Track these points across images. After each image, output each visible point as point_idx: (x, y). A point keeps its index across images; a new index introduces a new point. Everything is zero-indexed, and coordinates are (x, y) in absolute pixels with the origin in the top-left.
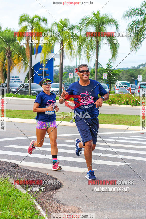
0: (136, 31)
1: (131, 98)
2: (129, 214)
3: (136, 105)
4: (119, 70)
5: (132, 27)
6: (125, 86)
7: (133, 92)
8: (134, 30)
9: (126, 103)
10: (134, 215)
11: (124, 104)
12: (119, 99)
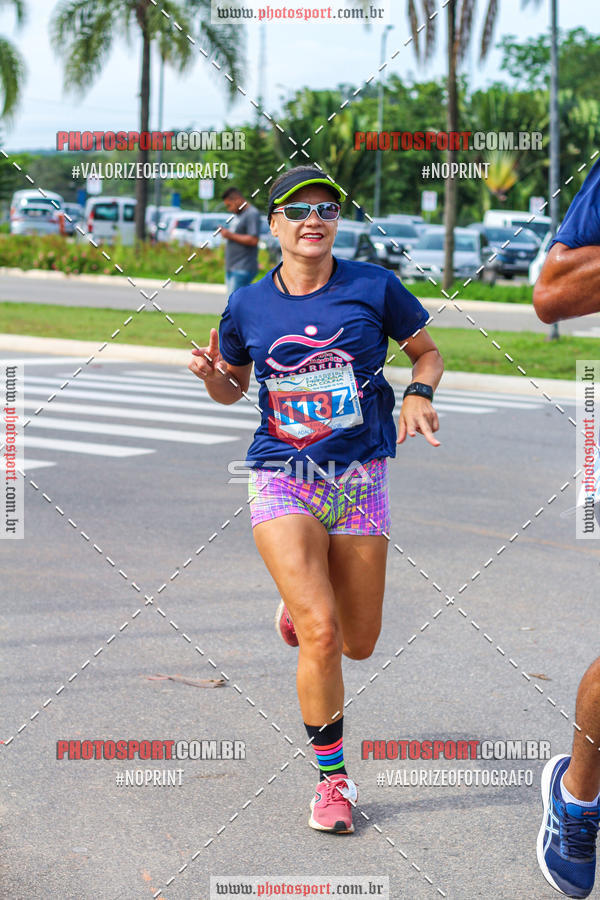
0: (83, 25)
1: (62, 249)
2: (45, 628)
3: (80, 271)
4: (25, 157)
5: (71, 14)
6: (44, 212)
7: (69, 230)
8: (78, 23)
9: (45, 265)
10: (62, 629)
11: (40, 267)
12: (25, 250)
